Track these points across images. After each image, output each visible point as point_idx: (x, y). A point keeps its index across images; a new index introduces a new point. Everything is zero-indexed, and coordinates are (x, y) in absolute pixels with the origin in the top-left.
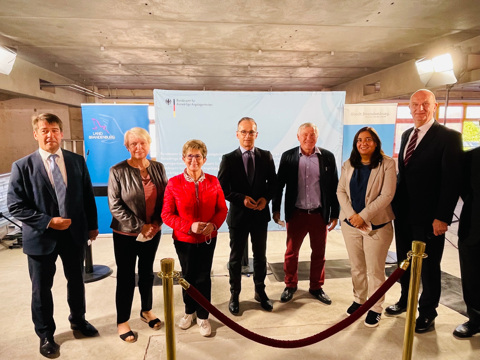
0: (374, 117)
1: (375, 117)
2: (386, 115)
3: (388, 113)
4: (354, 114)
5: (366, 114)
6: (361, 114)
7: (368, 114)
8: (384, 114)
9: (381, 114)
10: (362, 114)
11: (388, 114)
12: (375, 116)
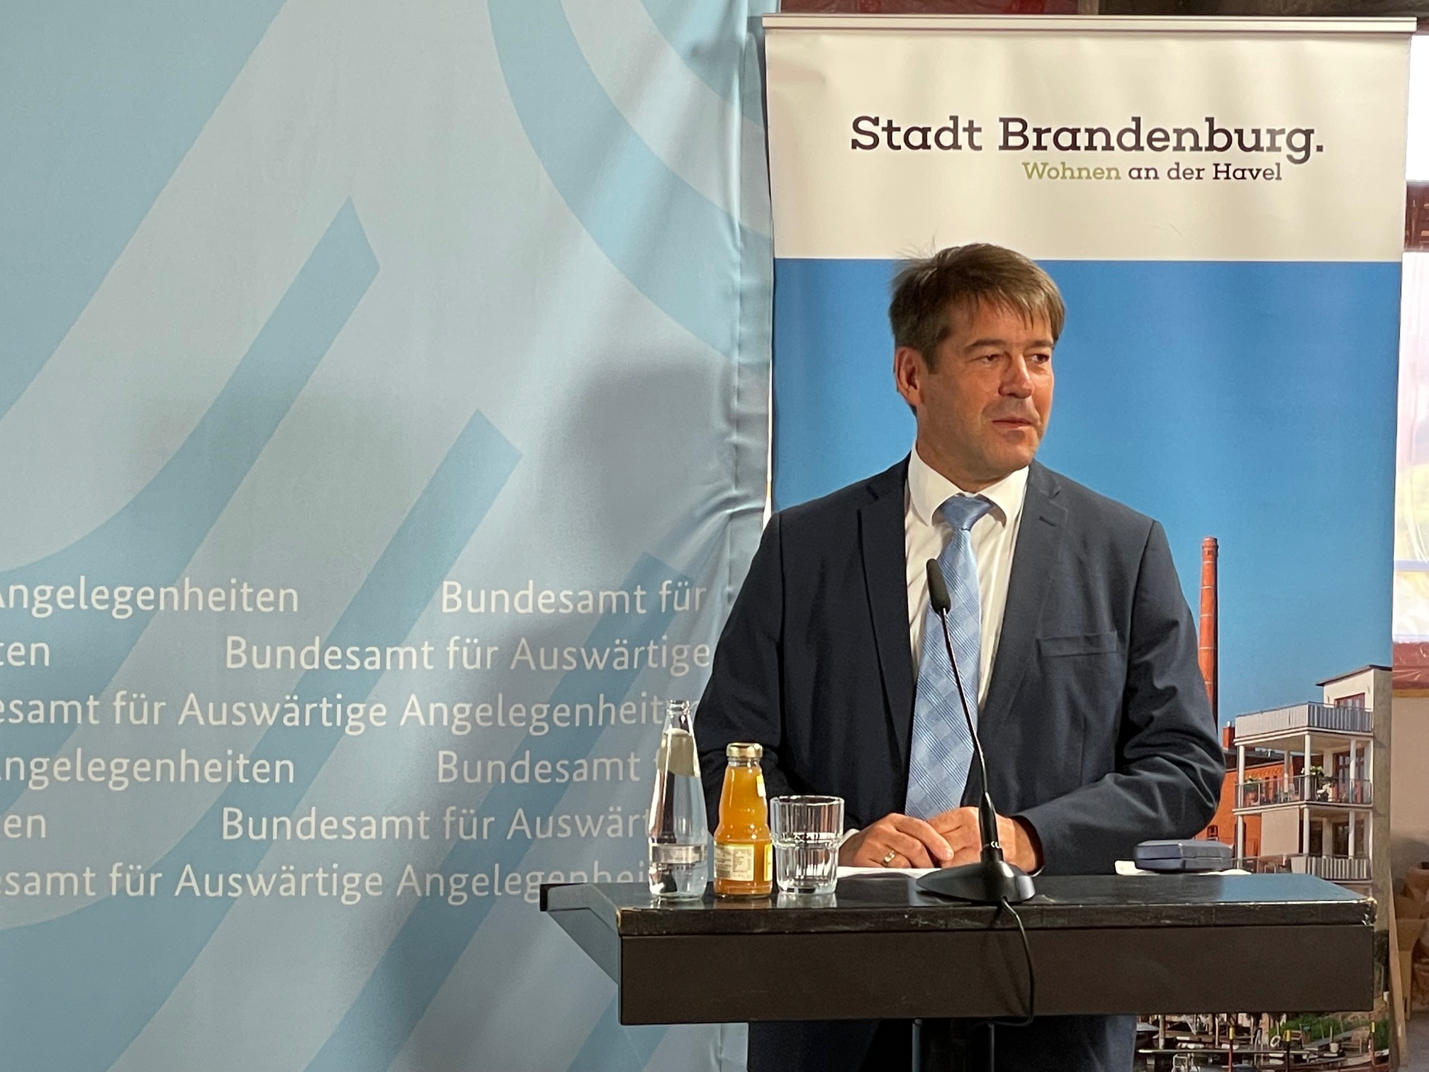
0: (1137, 173)
1: (1150, 173)
2: (1281, 157)
3: (1308, 133)
4: (890, 129)
5: (1039, 132)
6: (971, 129)
7: (1065, 139)
8: (1249, 141)
9: (1220, 140)
10: (991, 135)
11: (1299, 140)
12: (1146, 157)
